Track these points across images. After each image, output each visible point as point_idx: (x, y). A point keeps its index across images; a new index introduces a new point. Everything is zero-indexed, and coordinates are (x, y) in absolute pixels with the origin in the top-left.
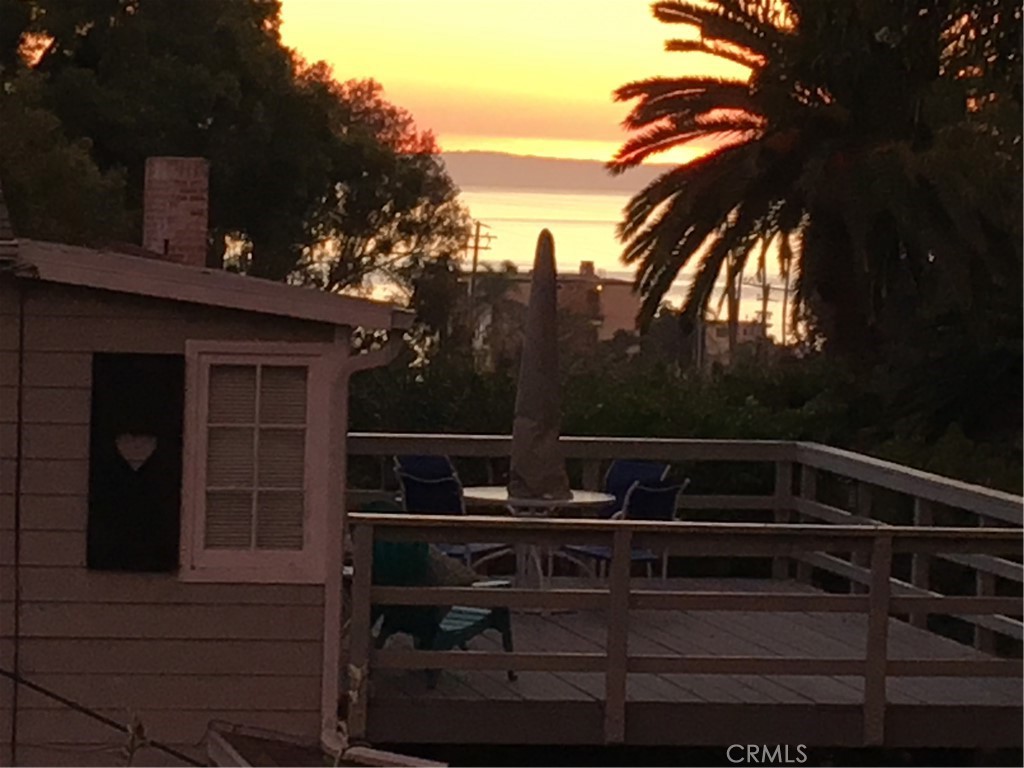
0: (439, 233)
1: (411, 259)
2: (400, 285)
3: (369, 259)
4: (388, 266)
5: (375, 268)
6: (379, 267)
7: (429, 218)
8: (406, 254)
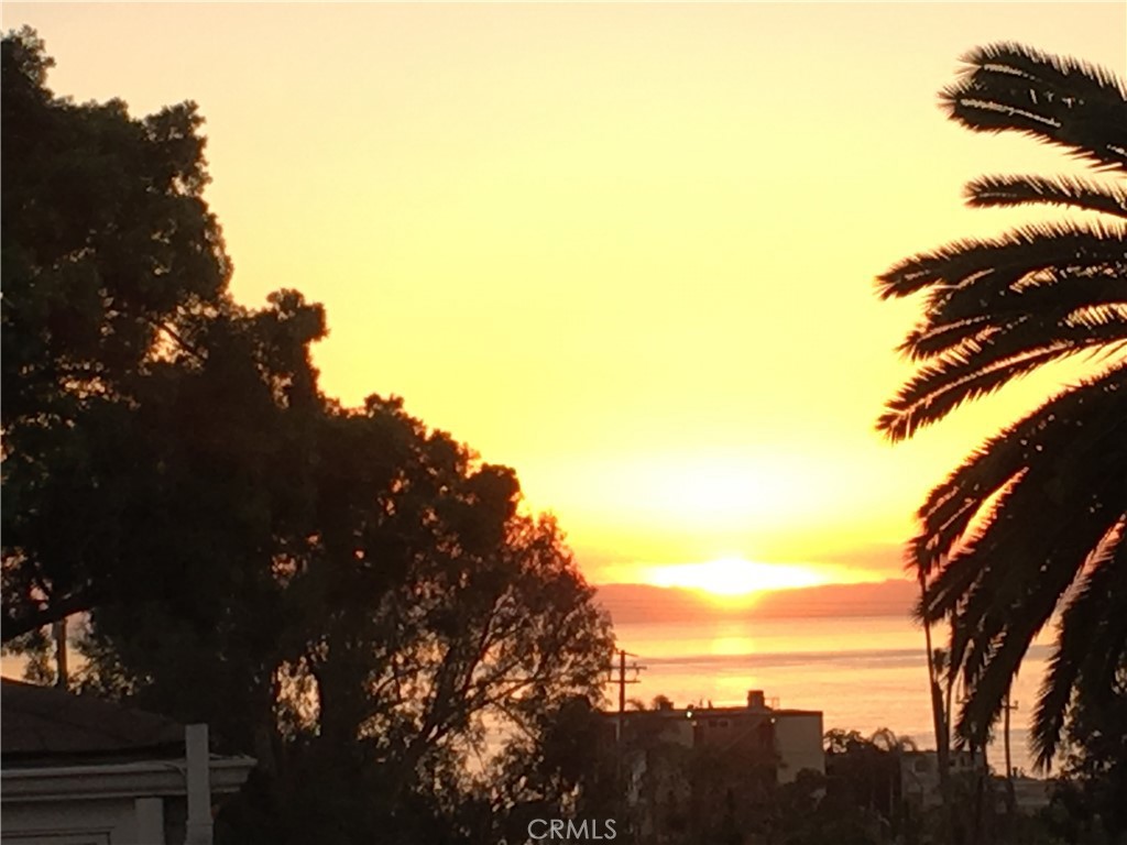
0: (570, 651)
1: (534, 689)
2: (521, 725)
3: (477, 690)
4: (503, 700)
5: (486, 702)
6: (491, 701)
7: (557, 629)
8: (527, 682)
